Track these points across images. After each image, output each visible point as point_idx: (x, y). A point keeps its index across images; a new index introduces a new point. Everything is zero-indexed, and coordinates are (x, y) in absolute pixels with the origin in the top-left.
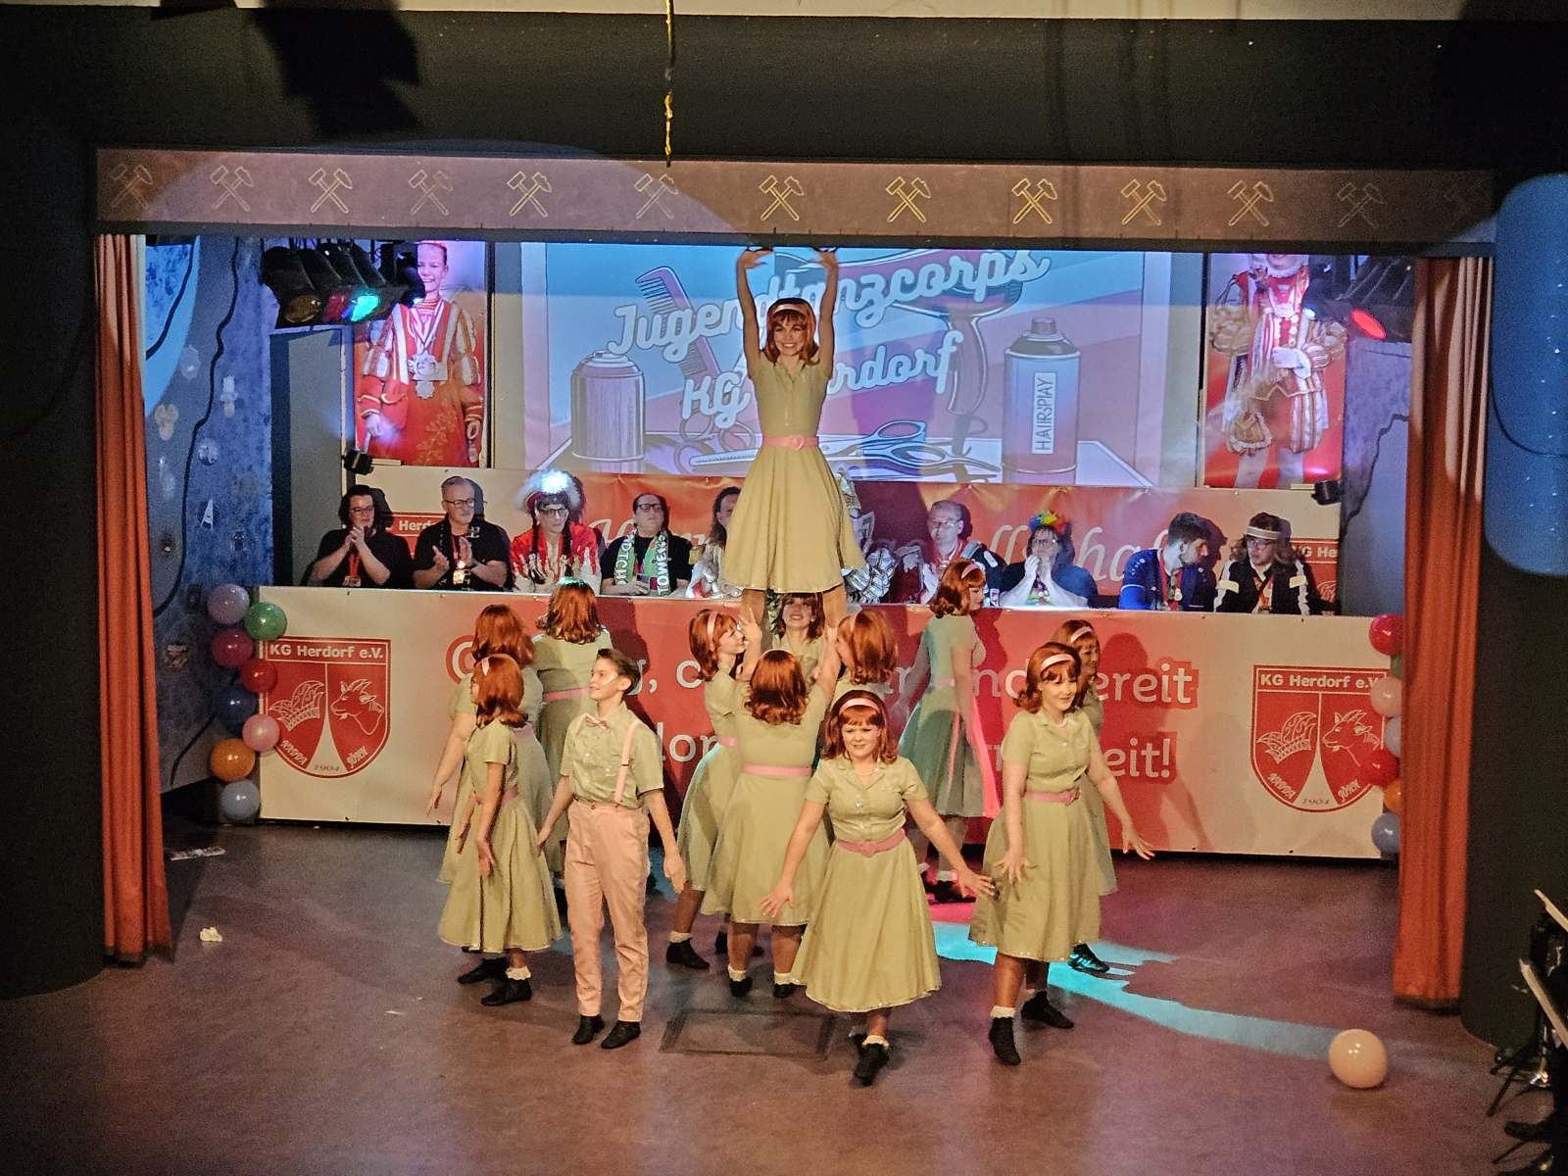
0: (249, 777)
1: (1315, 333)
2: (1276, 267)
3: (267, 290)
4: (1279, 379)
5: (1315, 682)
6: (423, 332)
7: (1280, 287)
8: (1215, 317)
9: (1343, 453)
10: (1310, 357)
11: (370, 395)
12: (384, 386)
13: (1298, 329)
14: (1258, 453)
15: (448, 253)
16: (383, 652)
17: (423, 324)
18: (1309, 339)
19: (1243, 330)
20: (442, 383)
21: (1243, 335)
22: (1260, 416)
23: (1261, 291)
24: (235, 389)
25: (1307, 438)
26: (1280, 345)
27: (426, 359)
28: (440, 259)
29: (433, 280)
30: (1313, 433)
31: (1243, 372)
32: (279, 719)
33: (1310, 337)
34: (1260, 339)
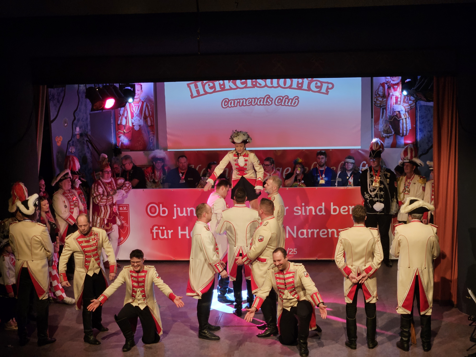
1: (406, 100)
2: (393, 81)
3: (88, 100)
4: (395, 114)
6: (136, 110)
7: (395, 86)
8: (375, 96)
9: (416, 136)
10: (405, 107)
11: (121, 130)
12: (124, 128)
13: (401, 99)
14: (390, 137)
15: (142, 86)
16: (127, 208)
17: (136, 108)
18: (404, 102)
19: (384, 100)
20: (142, 126)
21: (384, 101)
22: (390, 126)
23: (389, 88)
24: (80, 131)
25: (405, 132)
26: (395, 104)
27: (137, 119)
28: (140, 89)
29: (138, 95)
30: (407, 131)
31: (385, 113)
33: (404, 101)
34: (389, 103)
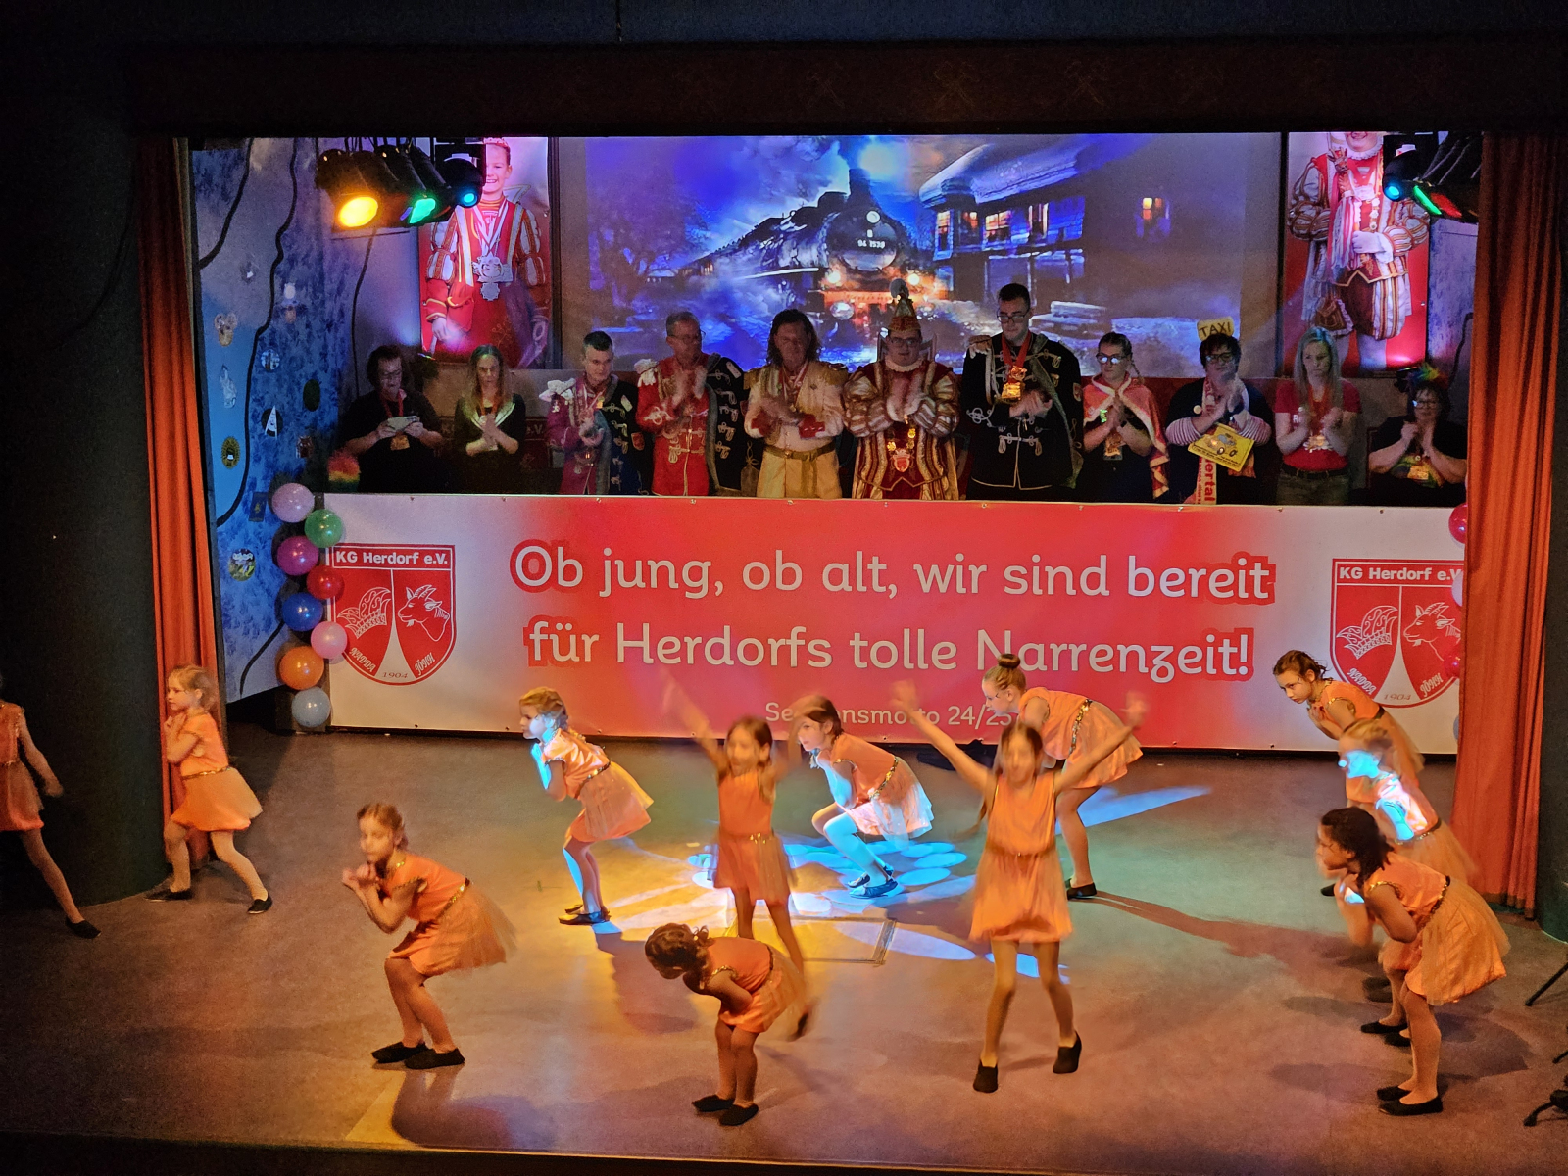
0: (319, 685)
5: (1395, 575)
12: (449, 289)
14: (1339, 341)
15: (510, 151)
16: (447, 558)
21: (1323, 218)
26: (1361, 229)
30: (1396, 320)
32: (347, 626)
33: (1391, 221)
34: (1339, 225)
